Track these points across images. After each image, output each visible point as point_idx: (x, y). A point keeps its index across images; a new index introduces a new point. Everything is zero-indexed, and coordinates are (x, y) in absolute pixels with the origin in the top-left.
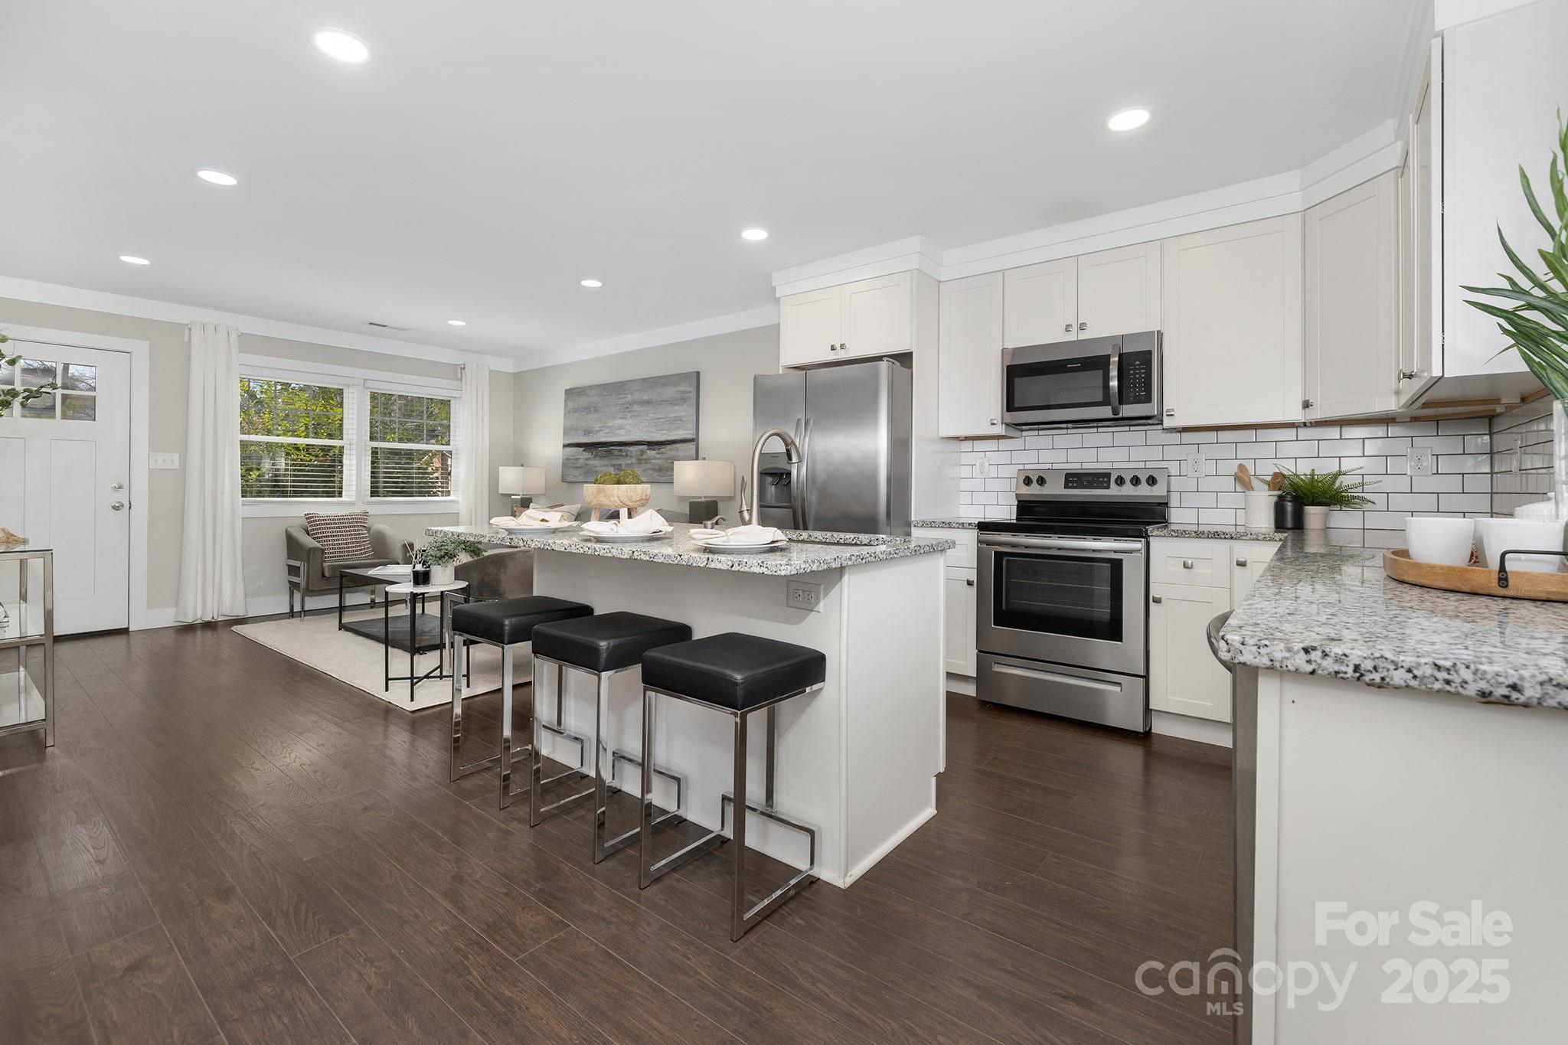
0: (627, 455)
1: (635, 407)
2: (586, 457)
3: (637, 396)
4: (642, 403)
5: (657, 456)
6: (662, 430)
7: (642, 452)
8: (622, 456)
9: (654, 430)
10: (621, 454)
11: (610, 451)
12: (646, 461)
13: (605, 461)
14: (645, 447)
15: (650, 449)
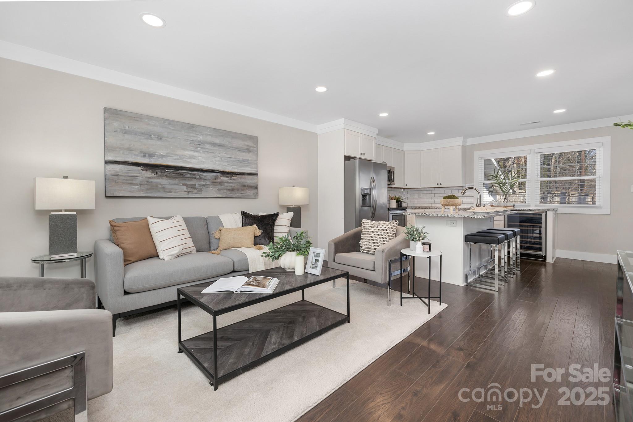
0: (200, 178)
1: (207, 146)
2: (148, 176)
3: (209, 139)
4: (214, 144)
5: (229, 181)
6: (233, 165)
7: (216, 178)
8: (195, 178)
9: (226, 164)
10: (194, 177)
11: (180, 174)
12: (220, 183)
13: (176, 181)
14: (219, 175)
15: (224, 176)
